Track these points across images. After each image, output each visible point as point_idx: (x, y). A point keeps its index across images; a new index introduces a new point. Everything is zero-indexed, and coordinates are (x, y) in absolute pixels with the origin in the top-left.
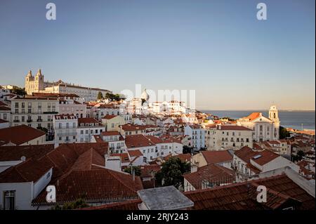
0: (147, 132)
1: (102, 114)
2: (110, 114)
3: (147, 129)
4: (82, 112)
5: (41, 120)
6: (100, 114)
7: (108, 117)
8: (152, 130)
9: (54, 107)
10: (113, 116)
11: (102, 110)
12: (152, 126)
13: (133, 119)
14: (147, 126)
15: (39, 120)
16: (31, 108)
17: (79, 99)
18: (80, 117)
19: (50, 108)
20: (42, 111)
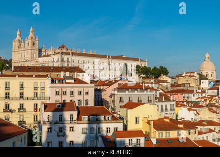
0: (200, 133)
1: (121, 101)
2: (135, 100)
3: (199, 128)
4: (86, 97)
5: (25, 110)
6: (117, 100)
7: (131, 105)
8: (211, 131)
9: (43, 89)
10: (140, 103)
11: (121, 94)
12: (210, 123)
13: (177, 109)
14: (201, 123)
15: (21, 109)
16: (9, 90)
17: (83, 75)
18: (84, 106)
19: (37, 90)
20: (25, 95)
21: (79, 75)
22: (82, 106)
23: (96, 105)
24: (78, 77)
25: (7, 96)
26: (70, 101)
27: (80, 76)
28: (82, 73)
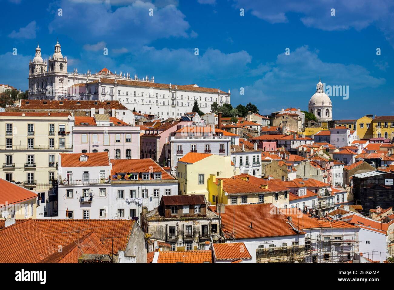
5: (35, 165)
6: (173, 150)
15: (29, 163)
16: (12, 135)
17: (124, 113)
18: (125, 158)
19: (54, 135)
20: (36, 143)
21: (118, 113)
22: (122, 158)
23: (142, 156)
24: (117, 116)
25: (9, 143)
26: (103, 151)
27: (120, 115)
28: (123, 111)
